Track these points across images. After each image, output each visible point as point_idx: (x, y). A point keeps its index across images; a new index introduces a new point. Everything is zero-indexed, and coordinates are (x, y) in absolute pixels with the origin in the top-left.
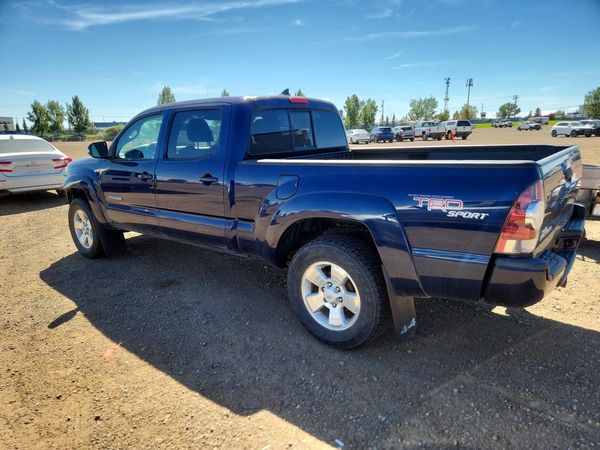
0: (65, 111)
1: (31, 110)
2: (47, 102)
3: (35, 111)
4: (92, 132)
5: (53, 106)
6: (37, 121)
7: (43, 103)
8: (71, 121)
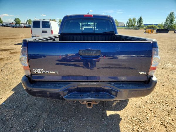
0: (137, 21)
1: (128, 20)
2: (133, 18)
3: (129, 21)
4: (142, 27)
5: (134, 19)
6: (129, 24)
7: (132, 19)
8: (137, 24)
